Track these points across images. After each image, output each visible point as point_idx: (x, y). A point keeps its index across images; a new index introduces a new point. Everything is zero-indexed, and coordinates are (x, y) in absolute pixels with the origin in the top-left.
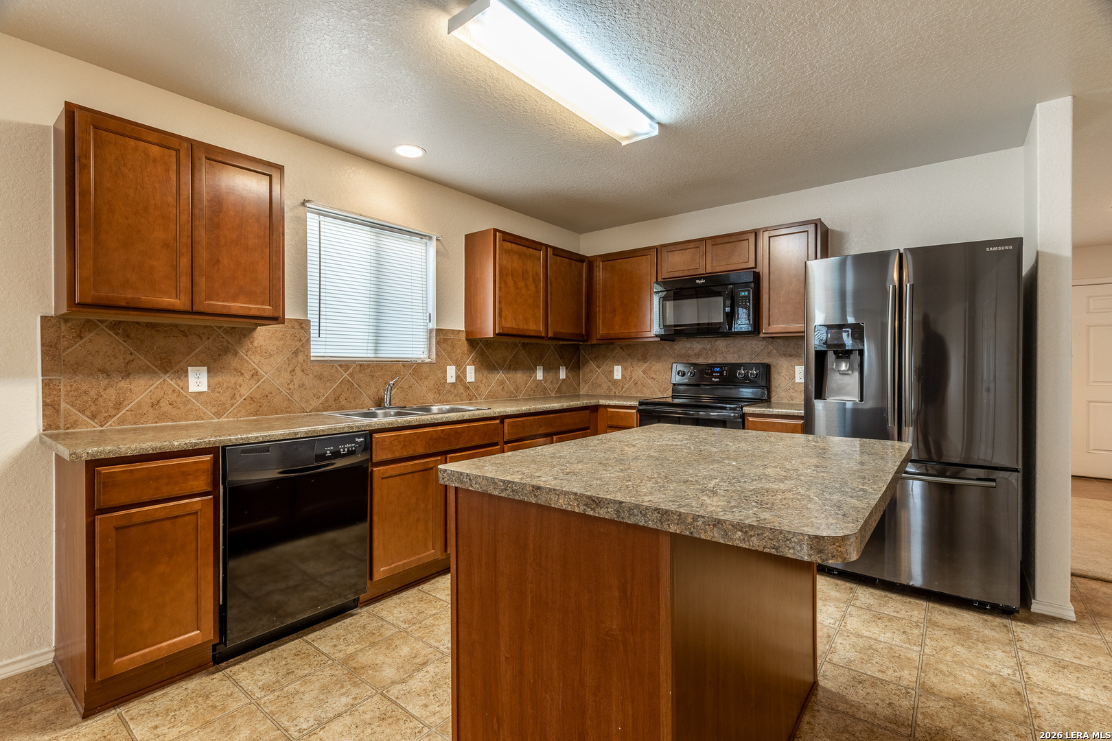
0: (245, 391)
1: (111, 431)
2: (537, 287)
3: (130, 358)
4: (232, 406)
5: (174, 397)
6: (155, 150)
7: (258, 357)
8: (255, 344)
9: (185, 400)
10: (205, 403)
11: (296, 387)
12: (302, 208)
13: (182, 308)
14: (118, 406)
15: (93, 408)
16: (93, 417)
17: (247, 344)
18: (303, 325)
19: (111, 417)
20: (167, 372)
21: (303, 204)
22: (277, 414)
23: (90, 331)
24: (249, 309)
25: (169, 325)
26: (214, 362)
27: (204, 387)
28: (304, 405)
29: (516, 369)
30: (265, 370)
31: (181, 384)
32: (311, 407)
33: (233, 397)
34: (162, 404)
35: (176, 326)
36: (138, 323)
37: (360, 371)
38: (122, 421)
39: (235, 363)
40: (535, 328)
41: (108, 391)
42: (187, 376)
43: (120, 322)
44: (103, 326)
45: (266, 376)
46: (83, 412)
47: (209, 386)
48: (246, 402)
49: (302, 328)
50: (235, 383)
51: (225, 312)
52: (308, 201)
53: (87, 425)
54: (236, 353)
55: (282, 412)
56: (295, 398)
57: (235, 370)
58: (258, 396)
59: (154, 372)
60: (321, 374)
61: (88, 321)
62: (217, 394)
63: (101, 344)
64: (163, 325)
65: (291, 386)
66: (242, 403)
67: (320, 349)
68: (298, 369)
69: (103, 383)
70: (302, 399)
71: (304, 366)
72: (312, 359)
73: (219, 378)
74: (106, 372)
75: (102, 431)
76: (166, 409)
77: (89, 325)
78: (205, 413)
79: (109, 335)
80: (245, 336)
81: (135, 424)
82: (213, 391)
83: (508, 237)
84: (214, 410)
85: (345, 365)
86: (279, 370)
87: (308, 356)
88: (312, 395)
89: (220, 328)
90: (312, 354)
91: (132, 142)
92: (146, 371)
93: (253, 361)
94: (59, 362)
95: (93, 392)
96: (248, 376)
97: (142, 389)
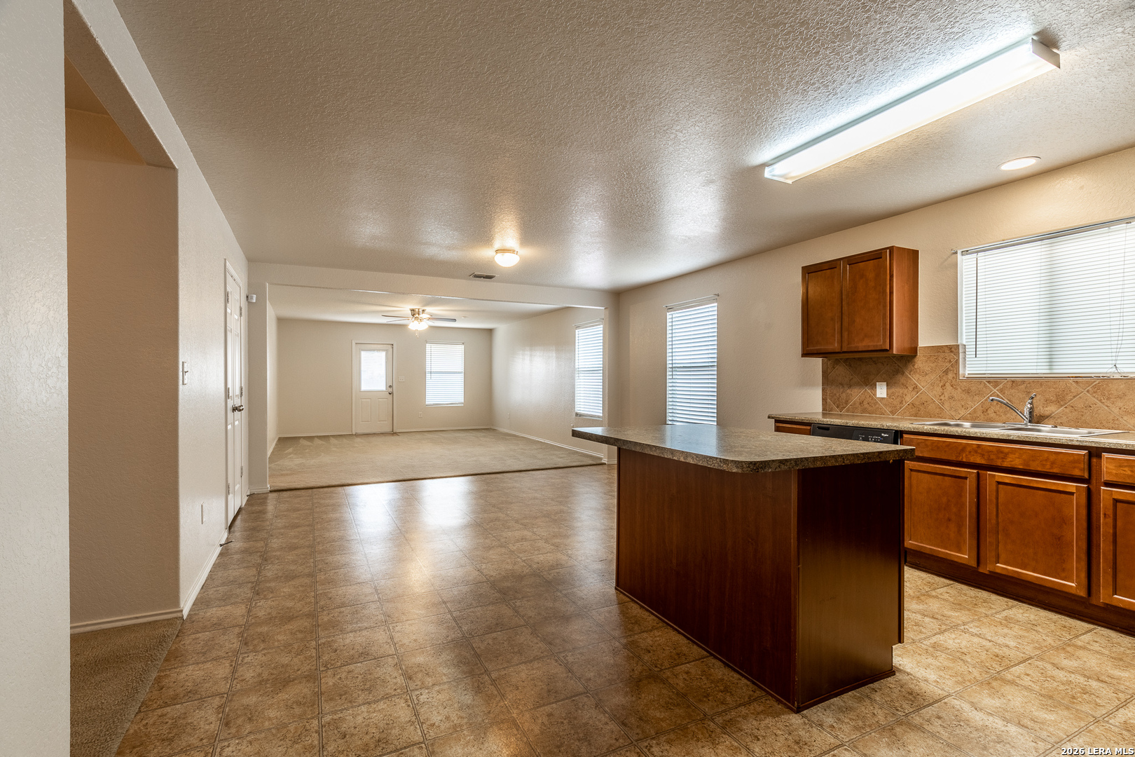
0: (909, 399)
1: (844, 415)
3: (851, 377)
4: (901, 408)
5: (870, 400)
7: (918, 375)
8: (916, 367)
9: (875, 401)
10: (885, 405)
11: (946, 398)
12: (953, 256)
13: (837, 351)
14: (847, 402)
15: (838, 403)
16: (838, 407)
17: (910, 366)
18: (953, 349)
19: (844, 408)
20: (867, 385)
21: (953, 253)
23: (837, 365)
26: (890, 379)
27: (884, 395)
28: (953, 413)
30: (923, 385)
31: (873, 392)
32: (960, 416)
33: (901, 403)
34: (864, 403)
35: (871, 358)
36: (854, 358)
37: (1012, 387)
38: (848, 411)
39: (902, 380)
41: (843, 394)
42: (876, 388)
43: (847, 359)
44: (841, 362)
45: (923, 389)
46: (834, 404)
47: (887, 394)
48: (910, 407)
49: (951, 352)
50: (902, 393)
51: (856, 350)
52: (955, 249)
53: (836, 411)
54: (903, 373)
56: (946, 407)
57: (903, 384)
58: (917, 403)
59: (861, 385)
60: (969, 389)
61: (837, 359)
62: (892, 400)
63: (841, 370)
64: (865, 358)
65: (942, 397)
66: (907, 407)
67: (971, 367)
68: (948, 384)
69: (841, 390)
70: (951, 408)
71: (954, 382)
72: (961, 376)
73: (893, 390)
74: (842, 384)
75: (841, 415)
76: (866, 406)
77: (837, 362)
78: (885, 411)
79: (844, 366)
80: (909, 361)
81: (853, 413)
82: (890, 398)
84: (890, 409)
85: (994, 381)
86: (932, 385)
87: (957, 374)
88: (960, 406)
90: (961, 372)
92: (858, 384)
93: (914, 378)
94: (827, 380)
95: (838, 395)
96: (911, 389)
97: (856, 394)
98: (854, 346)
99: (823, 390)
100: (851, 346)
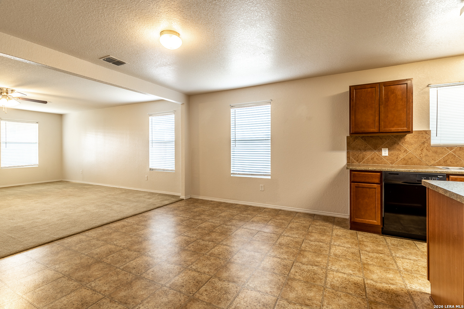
0: (402, 156)
1: (361, 165)
3: (366, 146)
4: (397, 161)
5: (378, 157)
6: (369, 89)
7: (407, 145)
8: (406, 140)
9: (381, 158)
10: (387, 160)
11: (424, 156)
12: (427, 88)
13: (376, 132)
14: (363, 158)
15: (357, 159)
16: (357, 161)
17: (402, 140)
18: (427, 132)
19: (361, 161)
20: (376, 150)
21: (428, 86)
22: (415, 165)
23: (356, 139)
24: (398, 129)
25: (377, 136)
26: (390, 147)
27: (387, 155)
28: (427, 163)
30: (410, 149)
31: (380, 153)
32: (431, 164)
33: (397, 158)
34: (374, 159)
35: (378, 136)
36: (368, 136)
37: (460, 150)
38: (364, 163)
39: (398, 147)
41: (361, 154)
42: (382, 151)
43: (363, 136)
44: (359, 138)
45: (410, 151)
46: (355, 159)
47: (389, 154)
48: (402, 160)
49: (427, 133)
50: (398, 154)
51: (390, 131)
52: (429, 85)
53: (356, 163)
54: (398, 144)
55: (417, 165)
56: (423, 160)
57: (398, 149)
58: (406, 158)
59: (372, 150)
60: (437, 151)
62: (391, 157)
63: (359, 142)
64: (375, 136)
65: (421, 155)
66: (400, 160)
67: (435, 141)
68: (424, 149)
69: (359, 152)
70: (426, 160)
71: (428, 148)
72: (431, 145)
73: (392, 152)
74: (360, 150)
75: (359, 165)
76: (375, 160)
77: (356, 138)
78: (387, 162)
79: (361, 140)
80: (402, 138)
81: (367, 164)
84: (390, 162)
85: (450, 147)
86: (416, 149)
87: (430, 144)
88: (432, 159)
89: (392, 136)
90: (431, 143)
91: (363, 90)
92: (370, 149)
93: (405, 146)
94: (350, 147)
95: (357, 155)
96: (403, 151)
97: (369, 155)
98: (387, 129)
99: (347, 152)
100: (385, 129)
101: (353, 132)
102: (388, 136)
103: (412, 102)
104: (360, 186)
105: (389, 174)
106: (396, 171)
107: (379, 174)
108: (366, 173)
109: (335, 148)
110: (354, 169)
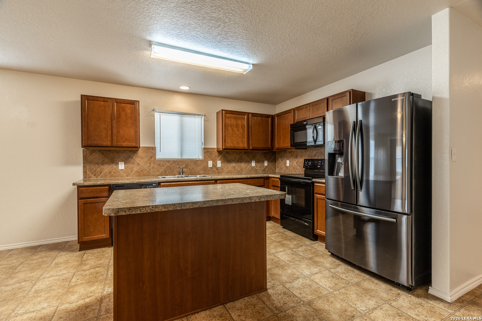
0: (135, 169)
1: (99, 179)
2: (243, 130)
3: (104, 159)
4: (131, 173)
5: (115, 171)
6: (102, 103)
7: (139, 159)
8: (138, 155)
9: (118, 171)
10: (124, 173)
12: (153, 111)
13: (109, 146)
14: (101, 173)
15: (95, 173)
16: (95, 175)
17: (136, 155)
18: (154, 149)
19: (99, 176)
20: (113, 163)
21: (153, 110)
22: (145, 176)
23: (94, 153)
24: (128, 145)
25: (114, 150)
26: (126, 161)
27: (123, 168)
28: (154, 174)
29: (241, 162)
30: (141, 163)
31: (117, 167)
32: (157, 175)
33: (132, 171)
34: (112, 172)
35: (115, 150)
36: (105, 150)
37: (174, 163)
38: (102, 177)
39: (132, 161)
40: (243, 146)
41: (98, 168)
42: (118, 165)
43: (101, 150)
44: (97, 151)
45: (142, 165)
46: (92, 174)
47: (125, 168)
48: (136, 172)
49: (153, 149)
50: (132, 167)
51: (121, 146)
52: (154, 109)
53: (93, 178)
54: (132, 158)
55: (147, 176)
56: (151, 171)
57: (132, 163)
58: (139, 171)
59: (110, 164)
60: (160, 164)
61: (93, 150)
62: (127, 170)
63: (96, 156)
64: (112, 150)
65: (150, 168)
66: (134, 173)
67: (159, 156)
68: (152, 162)
69: (97, 166)
70: (153, 172)
71: (154, 162)
72: (157, 159)
73: (128, 165)
74: (98, 164)
75: (97, 179)
76: (113, 174)
77: (94, 151)
78: (123, 175)
79: (98, 153)
80: (135, 153)
81: (105, 178)
82: (126, 169)
83: (228, 112)
84: (126, 174)
85: (168, 161)
86: (146, 163)
87: (155, 158)
88: (157, 171)
89: (128, 150)
90: (157, 158)
91: (96, 102)
92: (108, 163)
93: (138, 160)
94: (86, 161)
95: (94, 169)
96: (136, 165)
97: (107, 168)
98: (119, 144)
99: (84, 167)
100: (117, 144)
101: (86, 145)
102: (124, 150)
103: (139, 121)
104: (88, 202)
105: (116, 186)
106: (122, 183)
107: (107, 187)
108: (95, 188)
109: (69, 162)
110: (82, 185)
